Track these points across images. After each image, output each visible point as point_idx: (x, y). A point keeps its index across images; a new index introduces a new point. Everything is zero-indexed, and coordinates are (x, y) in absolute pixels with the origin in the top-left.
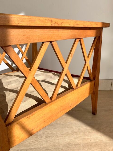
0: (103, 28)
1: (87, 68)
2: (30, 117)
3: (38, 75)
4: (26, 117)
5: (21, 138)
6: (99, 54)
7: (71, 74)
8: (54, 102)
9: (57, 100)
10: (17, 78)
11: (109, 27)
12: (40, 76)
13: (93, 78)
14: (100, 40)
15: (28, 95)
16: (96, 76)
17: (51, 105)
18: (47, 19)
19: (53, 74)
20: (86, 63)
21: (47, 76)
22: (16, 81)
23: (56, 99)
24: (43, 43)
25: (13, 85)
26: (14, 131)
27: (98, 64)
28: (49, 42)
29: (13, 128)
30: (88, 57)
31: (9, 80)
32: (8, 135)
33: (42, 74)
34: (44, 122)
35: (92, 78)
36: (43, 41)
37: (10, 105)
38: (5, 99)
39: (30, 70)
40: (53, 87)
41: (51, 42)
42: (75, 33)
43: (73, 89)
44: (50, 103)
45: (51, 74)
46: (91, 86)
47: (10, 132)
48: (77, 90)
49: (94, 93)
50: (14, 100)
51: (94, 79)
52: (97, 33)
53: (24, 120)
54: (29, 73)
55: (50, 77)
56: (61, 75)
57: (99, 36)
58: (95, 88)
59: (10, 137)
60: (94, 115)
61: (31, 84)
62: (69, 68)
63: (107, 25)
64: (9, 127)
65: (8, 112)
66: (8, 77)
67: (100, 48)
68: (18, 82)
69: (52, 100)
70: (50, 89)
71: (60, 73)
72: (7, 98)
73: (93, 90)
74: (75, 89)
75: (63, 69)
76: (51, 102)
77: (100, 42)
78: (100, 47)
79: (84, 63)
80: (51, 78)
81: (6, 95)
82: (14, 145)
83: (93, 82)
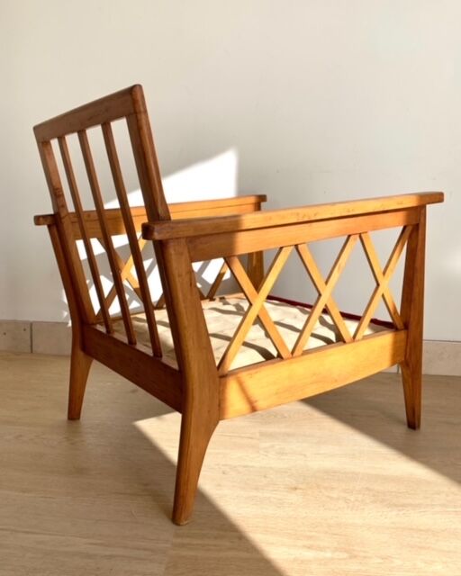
0: (428, 206)
1: (383, 296)
4: (248, 372)
5: (237, 409)
6: (418, 264)
7: (340, 312)
8: (298, 358)
9: (306, 357)
11: (441, 201)
14: (420, 231)
15: (246, 344)
16: (412, 319)
17: (291, 363)
19: (301, 311)
20: (378, 285)
21: (284, 313)
23: (299, 356)
24: (281, 248)
27: (416, 290)
28: (292, 247)
30: (384, 273)
32: (219, 393)
35: (399, 324)
36: (282, 246)
40: (295, 336)
41: (296, 246)
43: (344, 342)
44: (288, 359)
45: (295, 310)
46: (395, 343)
47: (223, 390)
48: (353, 344)
49: (407, 365)
51: (406, 326)
52: (408, 217)
53: (244, 376)
55: (293, 316)
56: (312, 311)
57: (414, 223)
58: (408, 350)
59: (222, 400)
62: (332, 294)
63: (438, 198)
64: (222, 379)
67: (419, 253)
68: (222, 322)
69: (294, 355)
70: (290, 339)
73: (403, 355)
74: (349, 343)
75: (320, 295)
76: (292, 358)
77: (420, 237)
78: (419, 247)
79: (375, 284)
80: (295, 317)
82: (226, 416)
83: (402, 335)
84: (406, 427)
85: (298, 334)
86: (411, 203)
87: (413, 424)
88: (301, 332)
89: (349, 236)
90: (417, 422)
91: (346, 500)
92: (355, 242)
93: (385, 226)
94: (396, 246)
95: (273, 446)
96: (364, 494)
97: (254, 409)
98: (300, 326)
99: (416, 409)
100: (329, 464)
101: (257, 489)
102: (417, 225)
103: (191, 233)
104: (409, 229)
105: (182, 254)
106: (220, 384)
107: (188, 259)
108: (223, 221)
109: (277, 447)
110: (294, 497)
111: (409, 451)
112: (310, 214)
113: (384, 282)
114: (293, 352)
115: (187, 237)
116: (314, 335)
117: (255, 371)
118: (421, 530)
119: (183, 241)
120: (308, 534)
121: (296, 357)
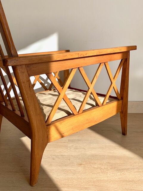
0: (130, 51)
1: (114, 87)
2: (62, 123)
3: (68, 94)
4: (60, 122)
5: (55, 137)
6: (126, 75)
7: (96, 93)
8: (81, 114)
9: (84, 113)
10: (51, 96)
11: (136, 49)
12: (70, 94)
13: (120, 97)
14: (127, 61)
16: (124, 96)
17: (78, 116)
18: (75, 53)
19: (83, 93)
20: (112, 83)
21: (76, 94)
22: (50, 98)
23: (82, 113)
24: (72, 69)
25: (48, 101)
26: (51, 131)
27: (126, 84)
28: (77, 69)
29: (51, 128)
30: (114, 78)
31: (44, 98)
32: (47, 132)
33: (72, 93)
34: (72, 129)
36: (72, 68)
37: (47, 115)
38: (43, 111)
39: (63, 89)
41: (79, 68)
42: (99, 59)
43: (99, 106)
45: (81, 93)
46: (118, 105)
47: (48, 131)
48: (102, 107)
49: (122, 113)
50: (50, 112)
51: (122, 98)
52: (123, 56)
53: (57, 124)
54: (62, 91)
55: (80, 96)
56: (87, 93)
57: (125, 58)
59: (49, 135)
60: (123, 135)
61: (63, 98)
63: (134, 48)
65: (46, 119)
66: (43, 95)
67: (127, 70)
68: (52, 100)
69: (79, 113)
70: (78, 105)
71: (86, 91)
72: (44, 110)
73: (121, 109)
74: (101, 106)
75: (89, 88)
76: (78, 114)
77: (127, 64)
81: (44, 109)
82: (51, 141)
83: (121, 102)
84: (122, 134)
85: (81, 103)
86: (124, 50)
87: (124, 133)
88: (82, 102)
89: (100, 64)
90: (125, 133)
91: (101, 169)
92: (102, 66)
93: (114, 60)
94: (119, 67)
95: (73, 146)
96: (107, 165)
97: (62, 137)
98: (82, 100)
99: (125, 128)
100: (93, 152)
101: (66, 166)
102: (126, 59)
103: (27, 62)
104: (123, 61)
105: (24, 73)
106: (47, 128)
107: (27, 75)
108: (43, 57)
109: (74, 146)
110: (80, 169)
111: (123, 145)
112: (84, 54)
113: (114, 82)
114: (78, 112)
115: (26, 65)
116: (87, 103)
117: (62, 121)
118: (130, 181)
119: (24, 66)
120: (86, 186)
121: (79, 114)
